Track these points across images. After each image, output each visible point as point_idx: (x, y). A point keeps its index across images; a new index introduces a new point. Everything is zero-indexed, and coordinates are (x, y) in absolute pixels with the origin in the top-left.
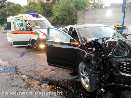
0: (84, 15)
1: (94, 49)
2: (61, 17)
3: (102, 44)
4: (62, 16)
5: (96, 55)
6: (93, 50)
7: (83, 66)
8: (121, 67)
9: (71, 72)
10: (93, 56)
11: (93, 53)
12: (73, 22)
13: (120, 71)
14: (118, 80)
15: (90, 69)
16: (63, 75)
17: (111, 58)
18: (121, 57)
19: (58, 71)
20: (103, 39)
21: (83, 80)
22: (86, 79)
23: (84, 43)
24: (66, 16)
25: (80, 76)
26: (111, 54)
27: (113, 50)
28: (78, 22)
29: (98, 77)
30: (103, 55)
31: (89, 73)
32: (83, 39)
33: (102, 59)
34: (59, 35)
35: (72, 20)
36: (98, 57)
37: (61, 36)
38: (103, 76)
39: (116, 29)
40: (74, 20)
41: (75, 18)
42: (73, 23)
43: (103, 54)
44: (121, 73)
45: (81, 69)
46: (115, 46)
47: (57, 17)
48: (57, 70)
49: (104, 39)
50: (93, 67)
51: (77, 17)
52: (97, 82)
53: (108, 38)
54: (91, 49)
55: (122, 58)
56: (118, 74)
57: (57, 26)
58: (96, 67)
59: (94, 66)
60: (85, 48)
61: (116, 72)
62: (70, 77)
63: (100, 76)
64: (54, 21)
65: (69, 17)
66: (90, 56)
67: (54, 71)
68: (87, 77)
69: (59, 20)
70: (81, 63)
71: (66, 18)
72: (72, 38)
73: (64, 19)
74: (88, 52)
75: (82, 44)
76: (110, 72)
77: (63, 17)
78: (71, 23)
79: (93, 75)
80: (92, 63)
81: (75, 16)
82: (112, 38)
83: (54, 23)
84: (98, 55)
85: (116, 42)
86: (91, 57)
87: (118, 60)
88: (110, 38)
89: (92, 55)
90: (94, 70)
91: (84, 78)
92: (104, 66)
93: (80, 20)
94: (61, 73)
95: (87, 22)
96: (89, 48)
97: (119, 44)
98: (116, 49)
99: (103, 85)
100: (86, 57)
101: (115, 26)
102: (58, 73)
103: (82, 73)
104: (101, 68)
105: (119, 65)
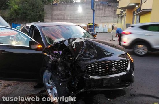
0: (52, 10)
1: (61, 52)
2: (21, 11)
3: (68, 46)
4: (23, 10)
5: (63, 59)
6: (59, 53)
7: (49, 75)
8: (90, 69)
9: (35, 84)
10: (60, 61)
11: (60, 57)
12: (39, 17)
13: (89, 74)
14: (88, 85)
15: (57, 78)
16: (24, 90)
17: (80, 60)
18: (89, 58)
19: (16, 86)
20: (69, 40)
21: (50, 92)
22: (54, 90)
23: (49, 45)
24: (28, 10)
25: (46, 88)
26: (79, 56)
27: (81, 52)
28: (45, 19)
29: (66, 85)
30: (71, 59)
31: (56, 83)
32: (47, 41)
33: (70, 63)
34: (17, 35)
35: (37, 16)
36: (66, 61)
37: (19, 36)
38: (72, 83)
39: (88, 27)
40: (40, 15)
41: (41, 13)
42: (39, 19)
43: (71, 57)
44: (91, 77)
45: (46, 80)
46: (82, 47)
47: (15, 10)
48: (14, 85)
49: (71, 40)
50: (60, 75)
51: (43, 11)
52: (66, 92)
53: (74, 39)
54: (57, 52)
55: (90, 60)
56: (87, 78)
57: (16, 22)
58: (64, 74)
59: (61, 73)
60: (51, 52)
61: (85, 76)
62: (33, 91)
63: (69, 83)
64: (11, 15)
65: (33, 12)
66: (56, 61)
67: (10, 87)
68: (55, 88)
69: (18, 15)
70: (46, 71)
71: (29, 12)
72: (34, 40)
73: (25, 13)
74: (54, 56)
75: (46, 46)
76: (80, 77)
77: (25, 11)
78: (36, 19)
79: (61, 84)
80: (58, 69)
81: (41, 11)
82: (79, 39)
83: (11, 18)
84: (65, 59)
85: (84, 43)
86: (58, 63)
87: (86, 63)
88: (76, 39)
89: (59, 59)
90: (61, 77)
91: (51, 89)
92: (73, 70)
93: (48, 15)
94: (20, 88)
95: (56, 18)
96: (55, 51)
97: (87, 44)
98: (84, 51)
99: (73, 94)
100: (51, 63)
101: (87, 24)
102: (17, 88)
103: (49, 83)
104: (69, 75)
105: (88, 68)
